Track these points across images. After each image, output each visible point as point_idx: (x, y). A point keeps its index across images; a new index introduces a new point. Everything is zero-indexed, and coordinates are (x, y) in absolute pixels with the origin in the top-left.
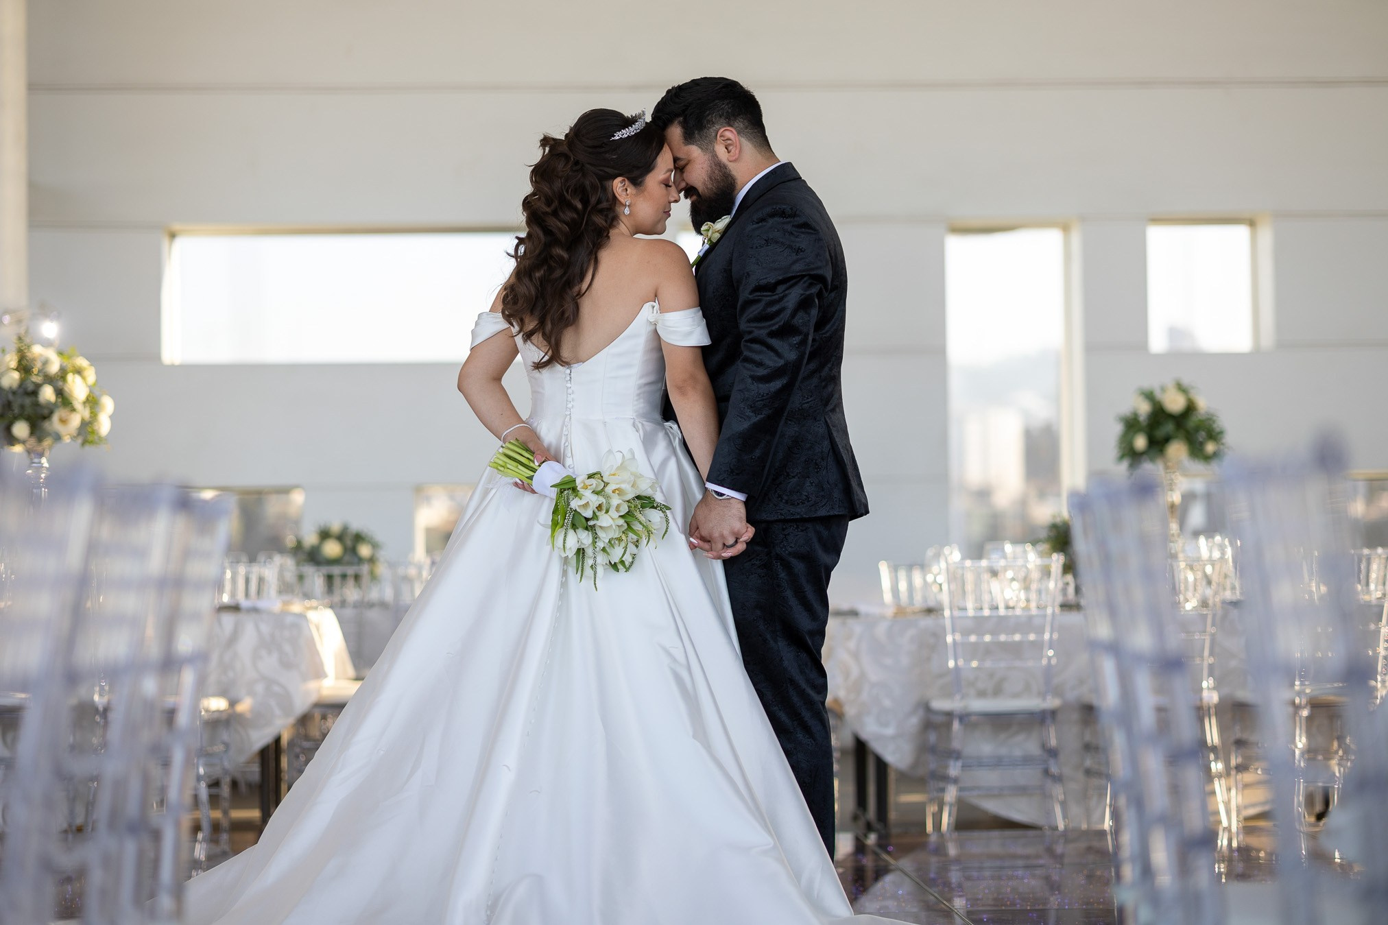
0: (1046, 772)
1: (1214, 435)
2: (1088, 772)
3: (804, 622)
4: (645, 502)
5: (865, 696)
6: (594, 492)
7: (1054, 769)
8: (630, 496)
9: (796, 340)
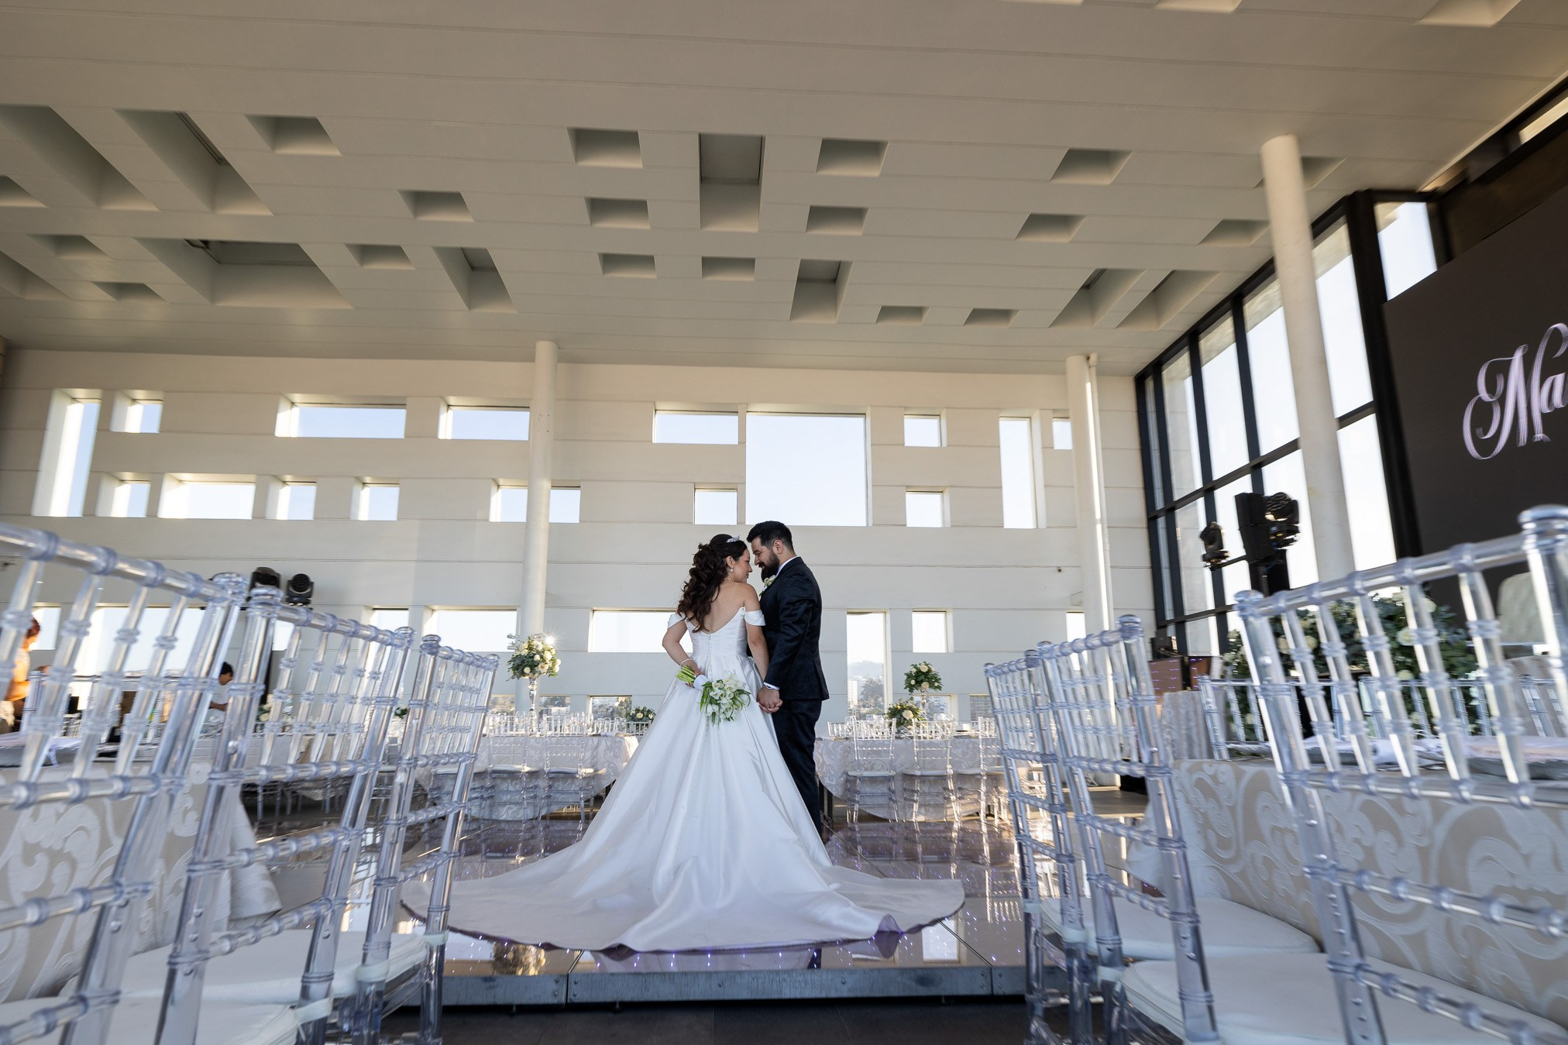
0: (891, 799)
1: (937, 680)
2: (905, 799)
3: (805, 741)
4: (741, 692)
5: (824, 770)
6: (719, 689)
7: (894, 798)
8: (734, 690)
9: (803, 625)
